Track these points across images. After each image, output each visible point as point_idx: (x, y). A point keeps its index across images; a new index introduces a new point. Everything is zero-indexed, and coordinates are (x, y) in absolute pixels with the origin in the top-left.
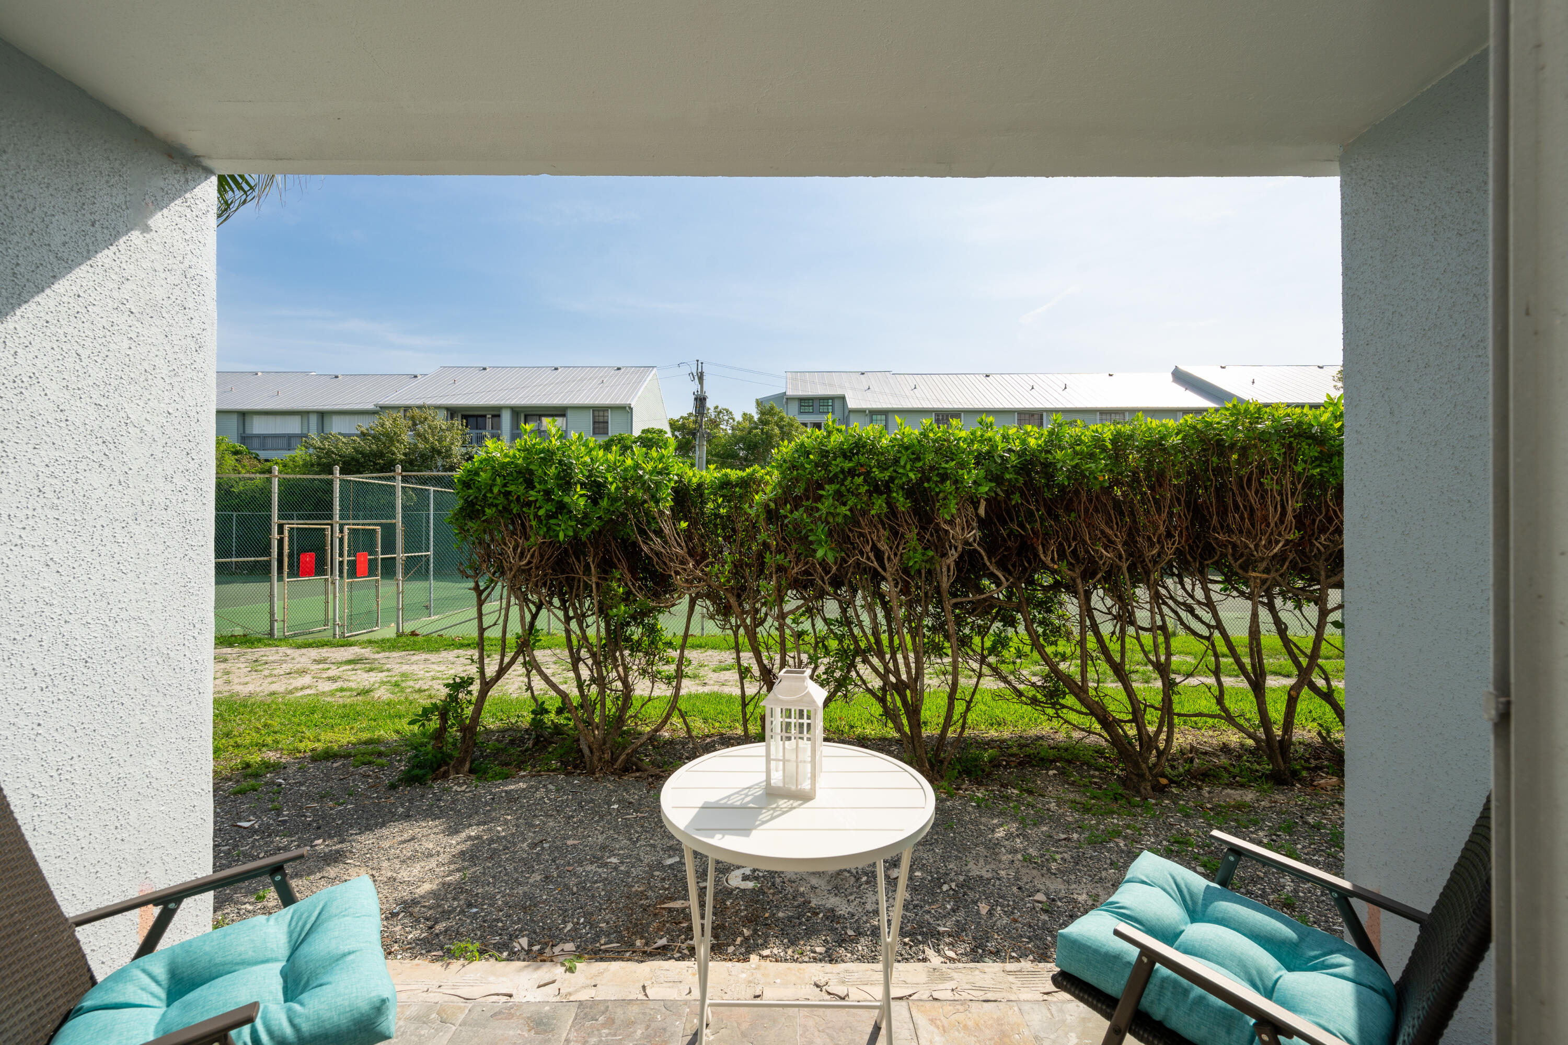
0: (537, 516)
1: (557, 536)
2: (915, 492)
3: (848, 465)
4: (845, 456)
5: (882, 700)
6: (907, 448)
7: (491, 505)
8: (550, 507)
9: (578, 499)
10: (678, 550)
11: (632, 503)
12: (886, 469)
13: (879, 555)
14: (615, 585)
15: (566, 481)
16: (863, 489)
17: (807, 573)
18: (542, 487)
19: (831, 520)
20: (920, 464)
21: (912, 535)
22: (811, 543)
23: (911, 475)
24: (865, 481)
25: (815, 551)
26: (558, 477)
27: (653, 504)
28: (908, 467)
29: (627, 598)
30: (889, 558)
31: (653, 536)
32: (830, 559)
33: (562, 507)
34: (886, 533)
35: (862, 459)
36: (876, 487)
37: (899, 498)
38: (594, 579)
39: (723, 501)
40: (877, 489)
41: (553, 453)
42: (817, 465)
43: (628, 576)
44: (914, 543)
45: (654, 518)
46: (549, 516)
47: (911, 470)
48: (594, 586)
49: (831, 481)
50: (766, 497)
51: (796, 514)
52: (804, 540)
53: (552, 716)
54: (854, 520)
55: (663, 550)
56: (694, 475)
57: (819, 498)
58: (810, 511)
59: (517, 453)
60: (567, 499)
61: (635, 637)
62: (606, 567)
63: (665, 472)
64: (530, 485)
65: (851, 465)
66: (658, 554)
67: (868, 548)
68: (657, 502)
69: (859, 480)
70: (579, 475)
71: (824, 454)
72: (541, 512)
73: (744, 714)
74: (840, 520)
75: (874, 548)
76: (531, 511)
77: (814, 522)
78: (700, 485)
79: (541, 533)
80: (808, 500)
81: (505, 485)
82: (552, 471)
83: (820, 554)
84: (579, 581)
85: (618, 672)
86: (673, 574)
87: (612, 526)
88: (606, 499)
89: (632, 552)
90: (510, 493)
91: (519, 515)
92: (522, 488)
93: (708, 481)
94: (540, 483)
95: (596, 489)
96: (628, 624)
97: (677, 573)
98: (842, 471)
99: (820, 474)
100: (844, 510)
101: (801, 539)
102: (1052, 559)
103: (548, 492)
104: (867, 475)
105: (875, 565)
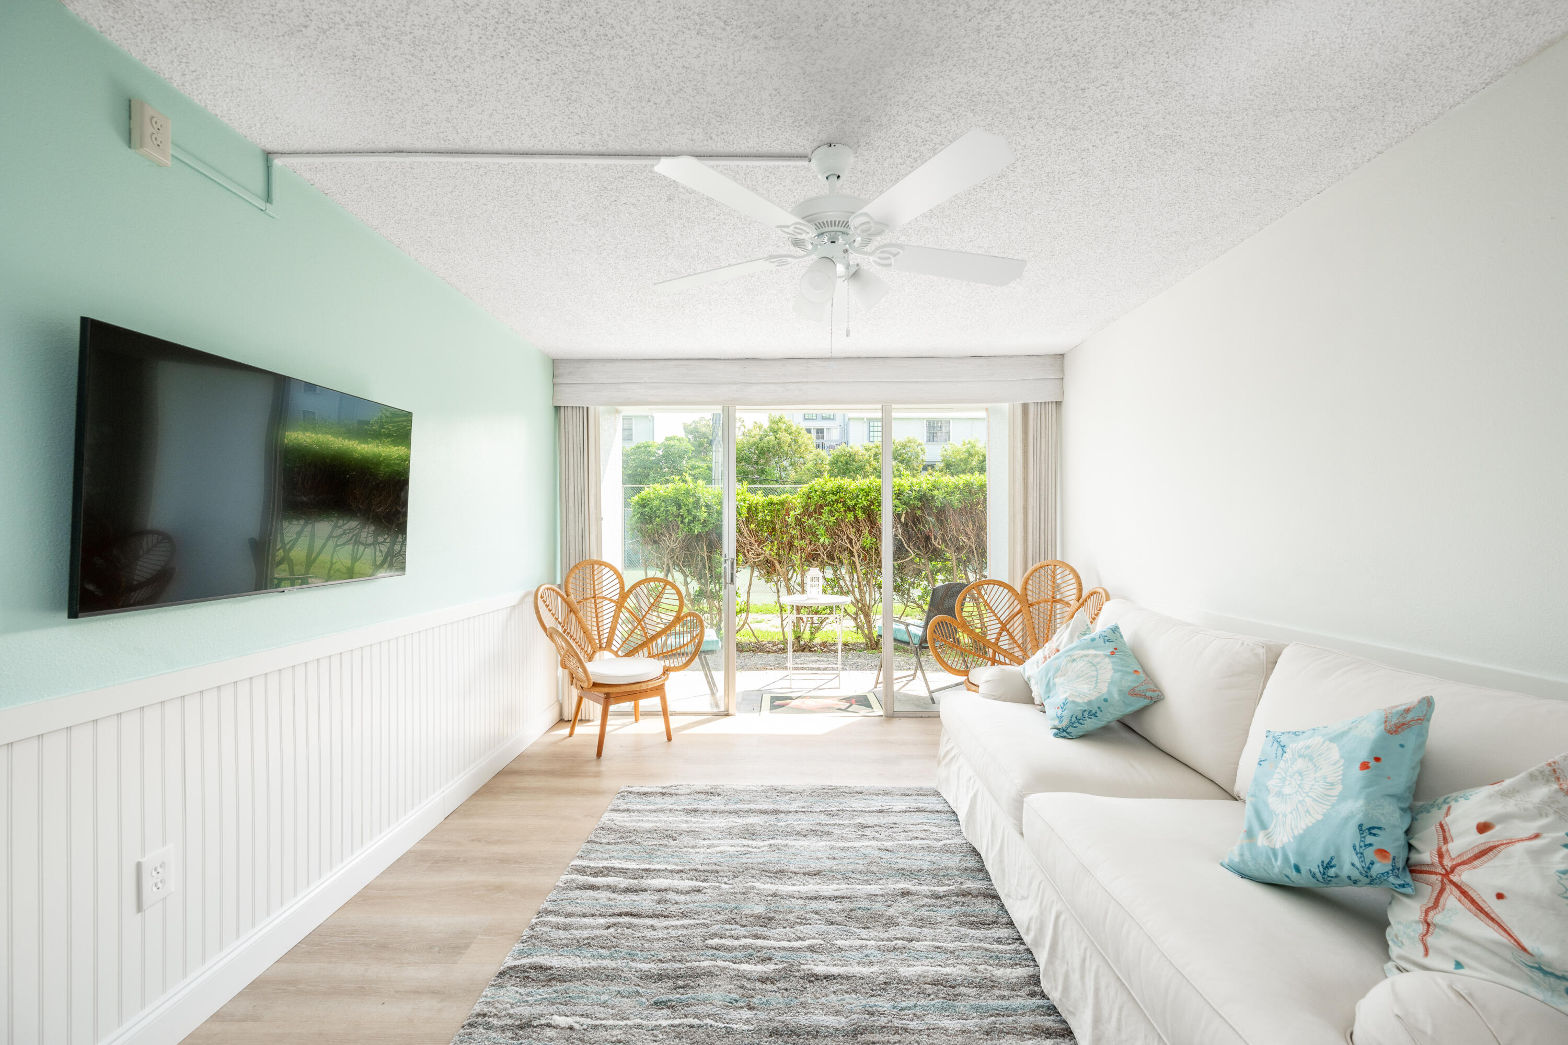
0: (683, 523)
1: (692, 532)
2: (866, 510)
3: (834, 498)
4: (833, 493)
5: (855, 619)
6: (863, 490)
7: (659, 517)
8: (689, 517)
12: (853, 500)
13: (851, 543)
14: (718, 556)
15: (697, 505)
16: (842, 510)
17: (815, 550)
18: (686, 508)
19: (827, 524)
20: (869, 498)
21: (866, 531)
22: (817, 535)
23: (865, 503)
24: (843, 505)
25: (819, 539)
26: (694, 503)
28: (863, 499)
30: (855, 543)
32: (827, 543)
33: (695, 517)
34: (854, 530)
35: (842, 495)
36: (849, 508)
37: (860, 514)
38: (706, 554)
40: (849, 509)
41: (690, 491)
42: (820, 497)
44: (867, 534)
46: (689, 522)
47: (865, 500)
48: (706, 558)
49: (827, 505)
51: (810, 521)
52: (814, 533)
54: (838, 524)
55: (741, 539)
56: (754, 499)
57: (821, 513)
58: (817, 519)
60: (698, 514)
62: (711, 548)
64: (680, 507)
67: (845, 537)
69: (840, 505)
70: (702, 502)
71: (824, 493)
72: (687, 520)
73: (782, 625)
74: (831, 524)
75: (848, 537)
76: (679, 520)
77: (819, 525)
78: (756, 504)
79: (685, 530)
80: (816, 513)
82: (691, 500)
83: (822, 540)
84: (698, 555)
86: (746, 551)
88: (715, 514)
90: (669, 510)
91: (672, 522)
92: (675, 508)
93: (761, 502)
94: (684, 506)
95: (710, 509)
97: (748, 551)
98: (832, 501)
99: (821, 502)
100: (833, 519)
101: (812, 533)
102: (938, 544)
103: (688, 511)
104: (844, 503)
105: (849, 545)
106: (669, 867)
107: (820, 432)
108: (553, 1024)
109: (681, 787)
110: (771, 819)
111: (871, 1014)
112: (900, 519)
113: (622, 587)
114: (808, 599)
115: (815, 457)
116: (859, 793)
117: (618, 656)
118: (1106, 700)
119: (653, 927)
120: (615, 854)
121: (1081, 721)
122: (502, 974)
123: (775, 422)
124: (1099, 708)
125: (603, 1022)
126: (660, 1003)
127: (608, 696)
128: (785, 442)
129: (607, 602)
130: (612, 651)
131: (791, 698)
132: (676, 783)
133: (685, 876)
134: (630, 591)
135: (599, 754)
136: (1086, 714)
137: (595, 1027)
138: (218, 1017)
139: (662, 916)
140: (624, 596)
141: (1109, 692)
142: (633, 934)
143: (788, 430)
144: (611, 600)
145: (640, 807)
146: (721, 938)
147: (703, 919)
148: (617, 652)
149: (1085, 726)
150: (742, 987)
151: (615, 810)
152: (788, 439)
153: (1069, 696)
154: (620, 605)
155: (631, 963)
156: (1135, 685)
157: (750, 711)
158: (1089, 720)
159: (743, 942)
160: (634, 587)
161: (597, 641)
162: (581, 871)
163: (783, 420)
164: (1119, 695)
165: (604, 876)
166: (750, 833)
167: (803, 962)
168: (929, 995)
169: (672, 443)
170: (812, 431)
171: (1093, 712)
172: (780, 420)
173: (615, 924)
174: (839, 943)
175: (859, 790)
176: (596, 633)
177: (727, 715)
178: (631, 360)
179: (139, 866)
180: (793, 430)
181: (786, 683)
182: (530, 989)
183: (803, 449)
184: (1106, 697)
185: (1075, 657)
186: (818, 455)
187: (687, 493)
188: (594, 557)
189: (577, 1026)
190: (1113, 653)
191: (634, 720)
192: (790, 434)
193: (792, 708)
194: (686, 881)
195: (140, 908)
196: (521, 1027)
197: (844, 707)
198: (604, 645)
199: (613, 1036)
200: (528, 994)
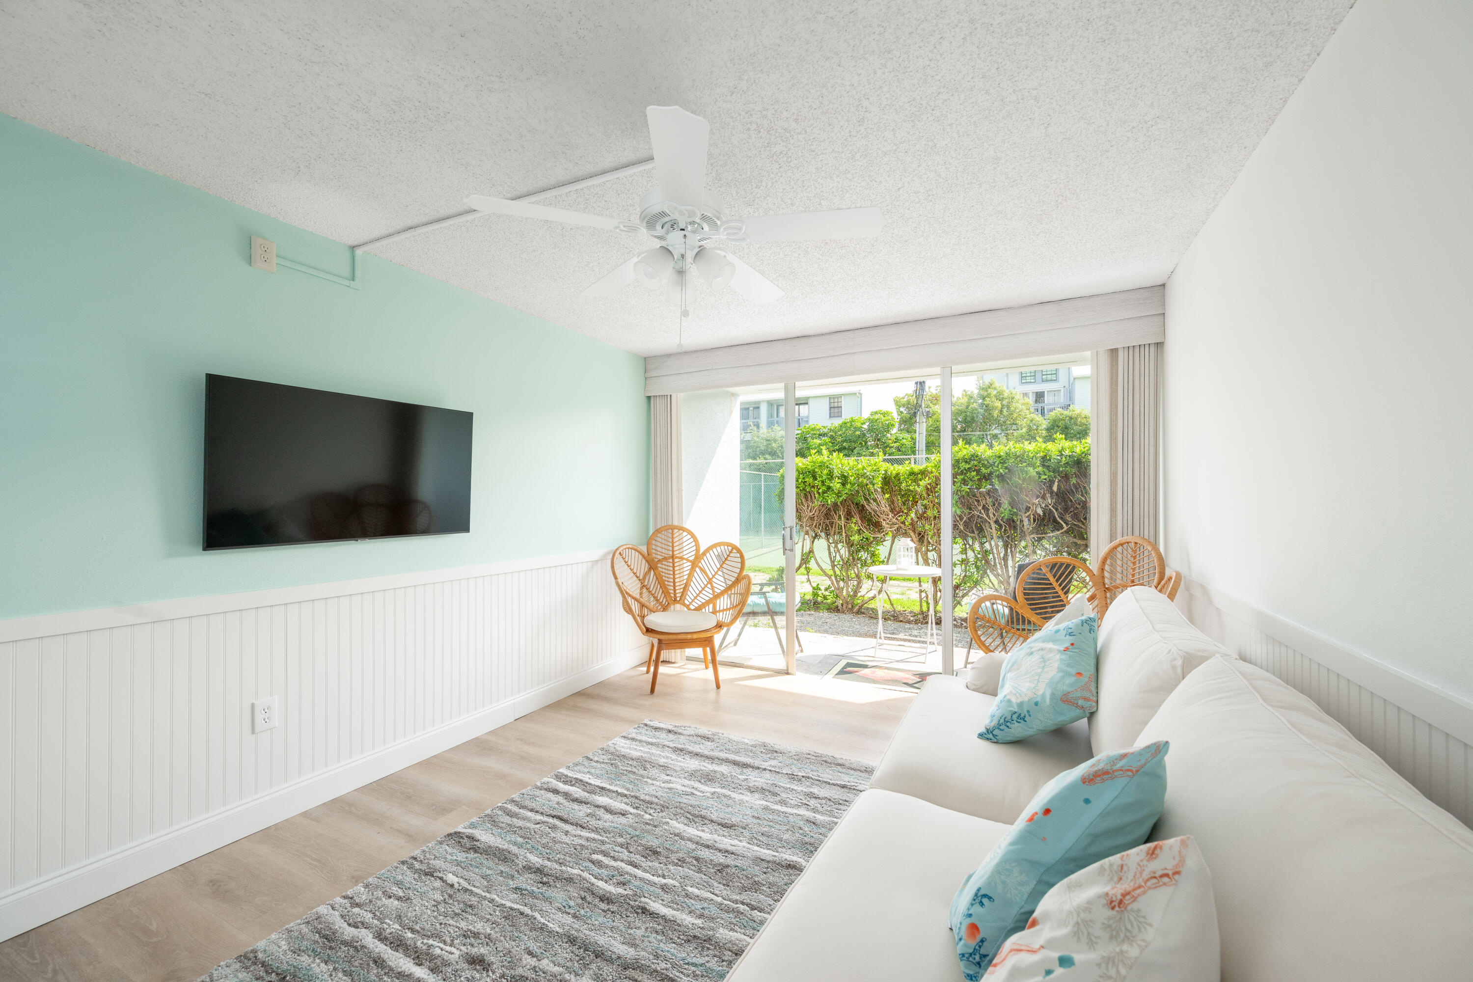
0: (819, 493)
1: (827, 502)
2: (1004, 479)
3: (967, 466)
4: (966, 462)
6: (999, 457)
8: (824, 488)
9: (836, 485)
10: (885, 509)
11: (862, 486)
12: (988, 468)
13: (989, 513)
14: (853, 525)
15: (831, 476)
16: (976, 478)
18: (821, 479)
19: (959, 494)
20: (1006, 465)
21: (1007, 501)
23: (1001, 471)
24: (977, 474)
26: (827, 474)
27: (871, 486)
28: (1000, 466)
29: (859, 532)
30: (994, 513)
31: (872, 501)
33: (829, 488)
34: (992, 500)
36: (983, 477)
37: (996, 482)
38: (843, 523)
39: (912, 483)
41: (825, 463)
43: (860, 522)
44: (1006, 505)
45: (872, 493)
46: (824, 492)
47: (1001, 468)
48: (843, 526)
49: (960, 474)
50: (925, 483)
53: (823, 591)
54: (972, 493)
55: (877, 509)
56: (894, 470)
59: (809, 464)
60: (831, 485)
61: (864, 558)
62: (849, 516)
63: (877, 470)
64: (815, 478)
65: (969, 466)
66: (875, 511)
67: (981, 508)
68: (874, 485)
69: (974, 474)
70: (836, 473)
72: (820, 491)
74: (964, 493)
75: (985, 507)
76: (815, 490)
78: (897, 474)
79: (820, 500)
81: (804, 478)
82: (825, 472)
84: (835, 525)
85: (854, 571)
86: (882, 520)
87: (852, 496)
88: (849, 484)
89: (862, 509)
90: (806, 482)
91: (809, 492)
92: (811, 479)
93: (902, 472)
94: (819, 477)
95: (844, 480)
96: (859, 551)
97: (884, 520)
98: (965, 469)
100: (966, 489)
103: (823, 482)
104: (978, 472)
105: (985, 516)
106: (620, 790)
107: (1039, 396)
108: (445, 879)
109: (688, 729)
110: (736, 771)
111: (657, 957)
112: (1051, 487)
113: (698, 550)
114: (898, 569)
115: (1028, 422)
116: (840, 765)
117: (689, 609)
118: (1036, 704)
119: (567, 833)
120: (593, 771)
121: (1008, 724)
122: (450, 835)
123: (983, 389)
124: (1028, 711)
125: (474, 889)
126: (519, 889)
127: (660, 641)
128: (994, 408)
129: (685, 561)
130: (684, 605)
131: (866, 667)
132: (684, 724)
133: (626, 800)
134: (704, 553)
135: (652, 691)
136: (1015, 717)
137: (466, 890)
138: (305, 814)
139: (581, 826)
140: (698, 557)
141: (1043, 695)
142: (549, 833)
143: (999, 397)
144: (688, 560)
145: (644, 738)
146: (605, 856)
147: (607, 837)
148: (689, 605)
149: (1012, 730)
150: (583, 899)
151: (625, 737)
152: (998, 404)
153: (1008, 694)
154: (695, 564)
155: (528, 854)
156: (1070, 690)
157: (817, 673)
158: (1017, 724)
159: (619, 864)
160: (707, 550)
161: (672, 595)
162: (559, 777)
163: (993, 386)
164: (1051, 699)
165: (572, 785)
166: (708, 778)
167: (646, 895)
168: (723, 961)
169: (876, 417)
170: (1031, 395)
171: (1022, 715)
172: (990, 386)
173: (543, 822)
174: (690, 889)
175: (840, 762)
176: (672, 588)
177: (788, 673)
178: (702, 351)
179: (253, 705)
180: (1006, 395)
181: (871, 652)
182: (455, 851)
183: (1015, 415)
184: (1039, 699)
185: (1034, 649)
186: (1031, 421)
187: (822, 465)
188: (676, 523)
189: (456, 886)
190: (1067, 649)
191: (704, 667)
192: (1001, 400)
193: (859, 676)
194: (623, 804)
195: (253, 732)
196: (426, 874)
197: (910, 682)
198: (678, 599)
199: (470, 901)
200: (451, 854)
